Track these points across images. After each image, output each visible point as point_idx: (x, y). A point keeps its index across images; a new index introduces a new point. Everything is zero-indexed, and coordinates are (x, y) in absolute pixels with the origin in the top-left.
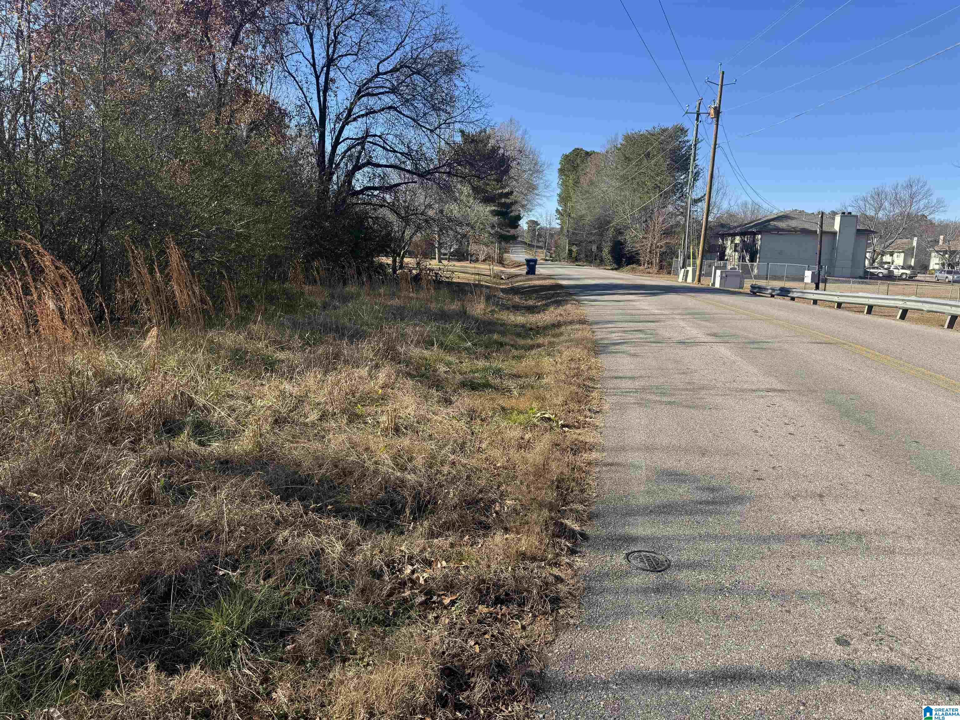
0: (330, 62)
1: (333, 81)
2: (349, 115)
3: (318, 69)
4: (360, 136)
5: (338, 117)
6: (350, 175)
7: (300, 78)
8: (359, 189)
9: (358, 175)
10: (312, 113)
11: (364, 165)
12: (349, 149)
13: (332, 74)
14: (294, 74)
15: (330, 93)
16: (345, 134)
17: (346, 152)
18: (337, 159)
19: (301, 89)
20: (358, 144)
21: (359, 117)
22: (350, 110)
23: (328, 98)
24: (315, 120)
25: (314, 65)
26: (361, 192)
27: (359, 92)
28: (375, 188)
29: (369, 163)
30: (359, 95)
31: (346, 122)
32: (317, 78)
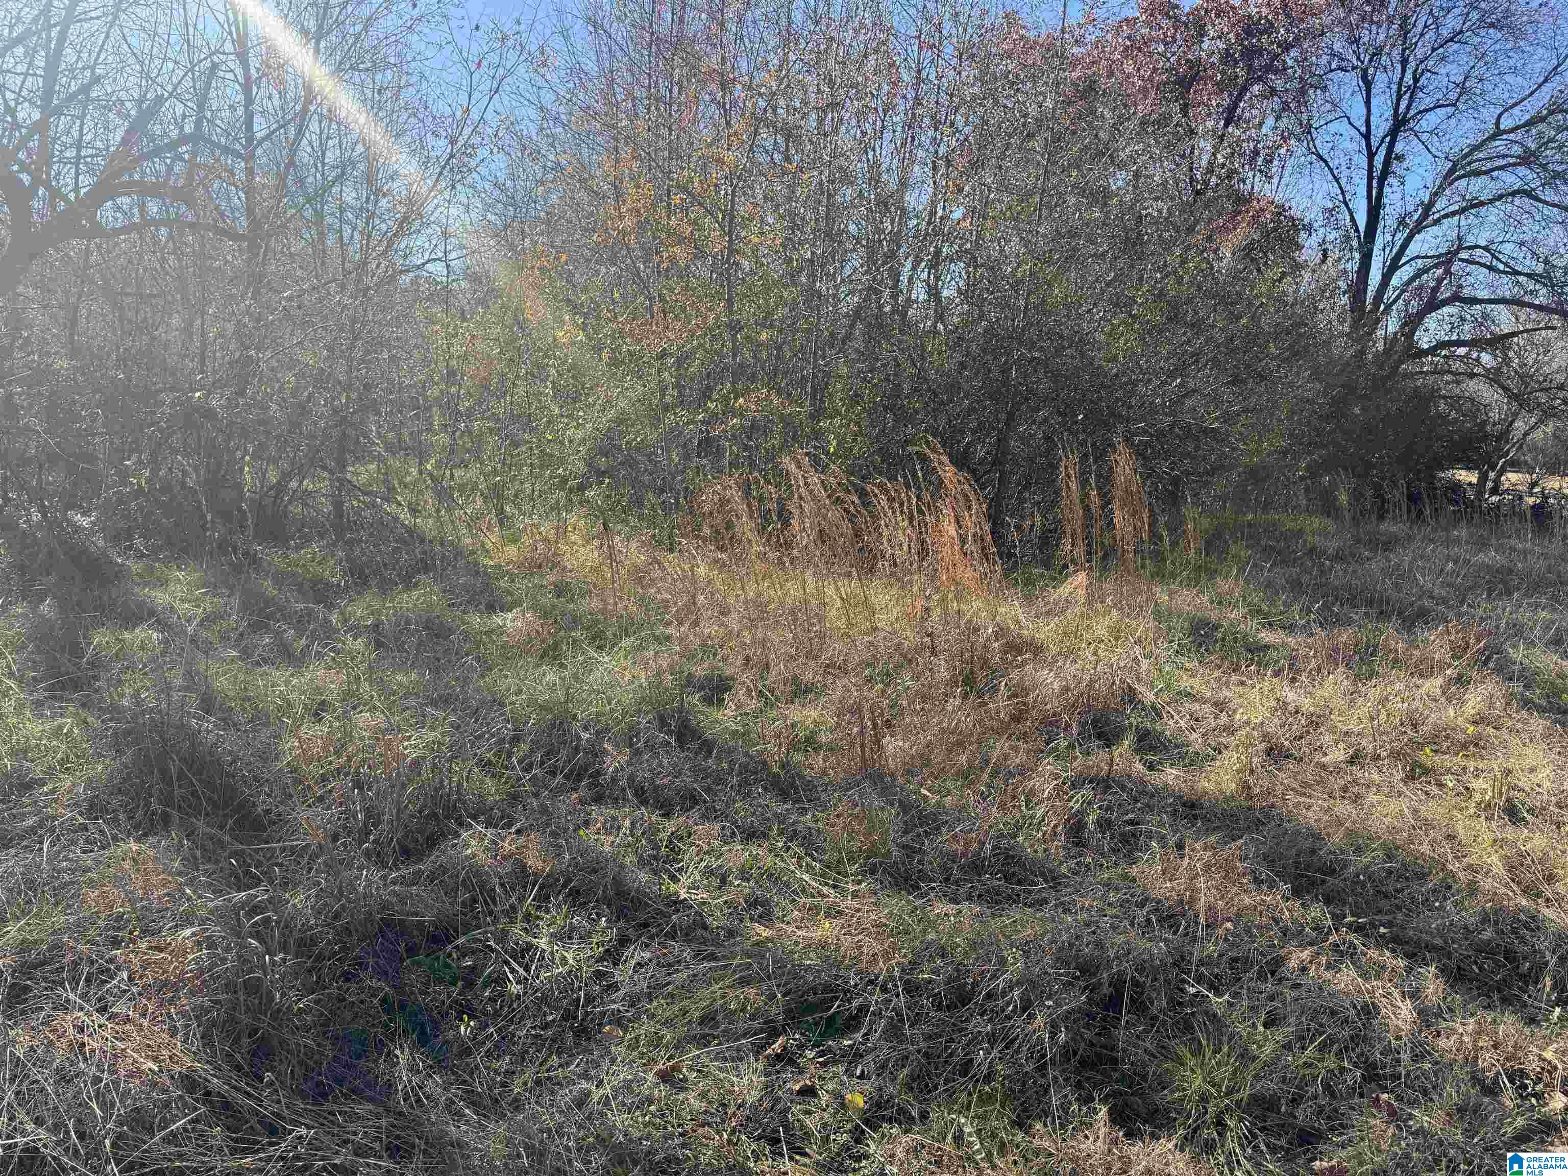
0: (1399, 124)
1: (1401, 158)
2: (1426, 215)
3: (1374, 142)
4: (1442, 251)
5: (1402, 222)
6: (1412, 322)
7: (1337, 162)
8: (1426, 346)
9: (1430, 321)
10: (1353, 219)
11: (1445, 302)
12: (1417, 276)
13: (1399, 148)
14: (1326, 157)
15: (1391, 180)
16: (1413, 249)
17: (1412, 279)
18: (1390, 295)
19: (1337, 180)
20: (1436, 266)
21: (1446, 216)
22: (1428, 208)
23: (1387, 189)
24: (1357, 230)
25: (1367, 136)
26: (1432, 351)
27: (1452, 171)
28: (1460, 343)
29: (1456, 298)
30: (1450, 177)
31: (1419, 227)
32: (1371, 156)
